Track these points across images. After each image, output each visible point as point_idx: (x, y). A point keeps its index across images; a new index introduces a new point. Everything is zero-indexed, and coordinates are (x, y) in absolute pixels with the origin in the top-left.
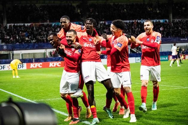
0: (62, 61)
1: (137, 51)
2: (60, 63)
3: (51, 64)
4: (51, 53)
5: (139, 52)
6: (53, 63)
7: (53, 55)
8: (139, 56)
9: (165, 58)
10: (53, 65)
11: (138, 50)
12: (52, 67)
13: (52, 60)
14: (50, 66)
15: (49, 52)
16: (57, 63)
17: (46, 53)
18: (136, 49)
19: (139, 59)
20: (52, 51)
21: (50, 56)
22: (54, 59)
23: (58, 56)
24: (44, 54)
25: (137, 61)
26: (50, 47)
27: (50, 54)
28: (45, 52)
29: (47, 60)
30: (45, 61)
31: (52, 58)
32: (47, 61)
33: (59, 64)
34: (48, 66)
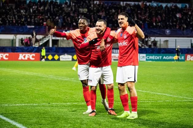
0: (37, 53)
1: (142, 46)
2: (34, 55)
3: (21, 56)
4: (22, 40)
5: (144, 47)
6: (24, 55)
7: (24, 44)
8: (145, 52)
9: (181, 58)
10: (24, 57)
11: (143, 44)
12: (22, 60)
13: (22, 50)
14: (20, 58)
15: (19, 39)
16: (29, 55)
17: (15, 40)
18: (141, 43)
19: (144, 57)
20: (24, 38)
21: (20, 44)
22: (26, 49)
23: (32, 46)
24: (13, 41)
25: (142, 59)
26: (22, 32)
27: (20, 42)
28: (15, 38)
29: (16, 49)
30: (12, 52)
31: (23, 47)
32: (17, 52)
33: (33, 57)
34: (17, 59)
